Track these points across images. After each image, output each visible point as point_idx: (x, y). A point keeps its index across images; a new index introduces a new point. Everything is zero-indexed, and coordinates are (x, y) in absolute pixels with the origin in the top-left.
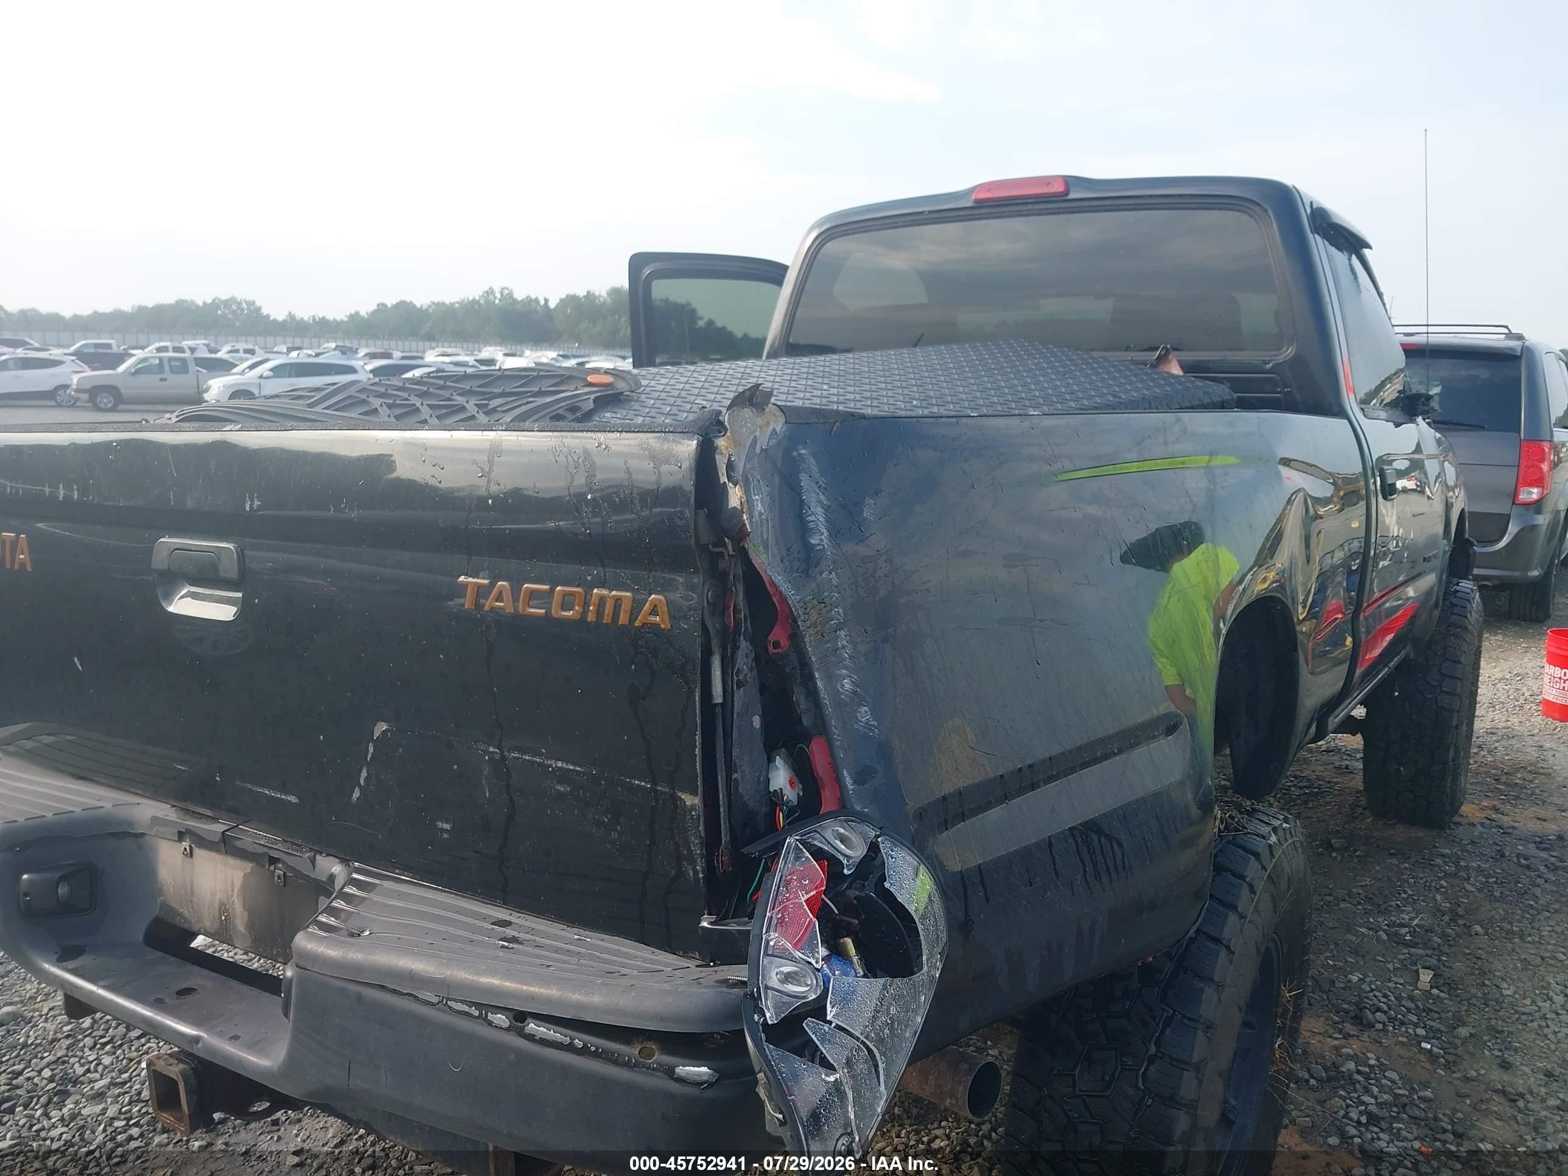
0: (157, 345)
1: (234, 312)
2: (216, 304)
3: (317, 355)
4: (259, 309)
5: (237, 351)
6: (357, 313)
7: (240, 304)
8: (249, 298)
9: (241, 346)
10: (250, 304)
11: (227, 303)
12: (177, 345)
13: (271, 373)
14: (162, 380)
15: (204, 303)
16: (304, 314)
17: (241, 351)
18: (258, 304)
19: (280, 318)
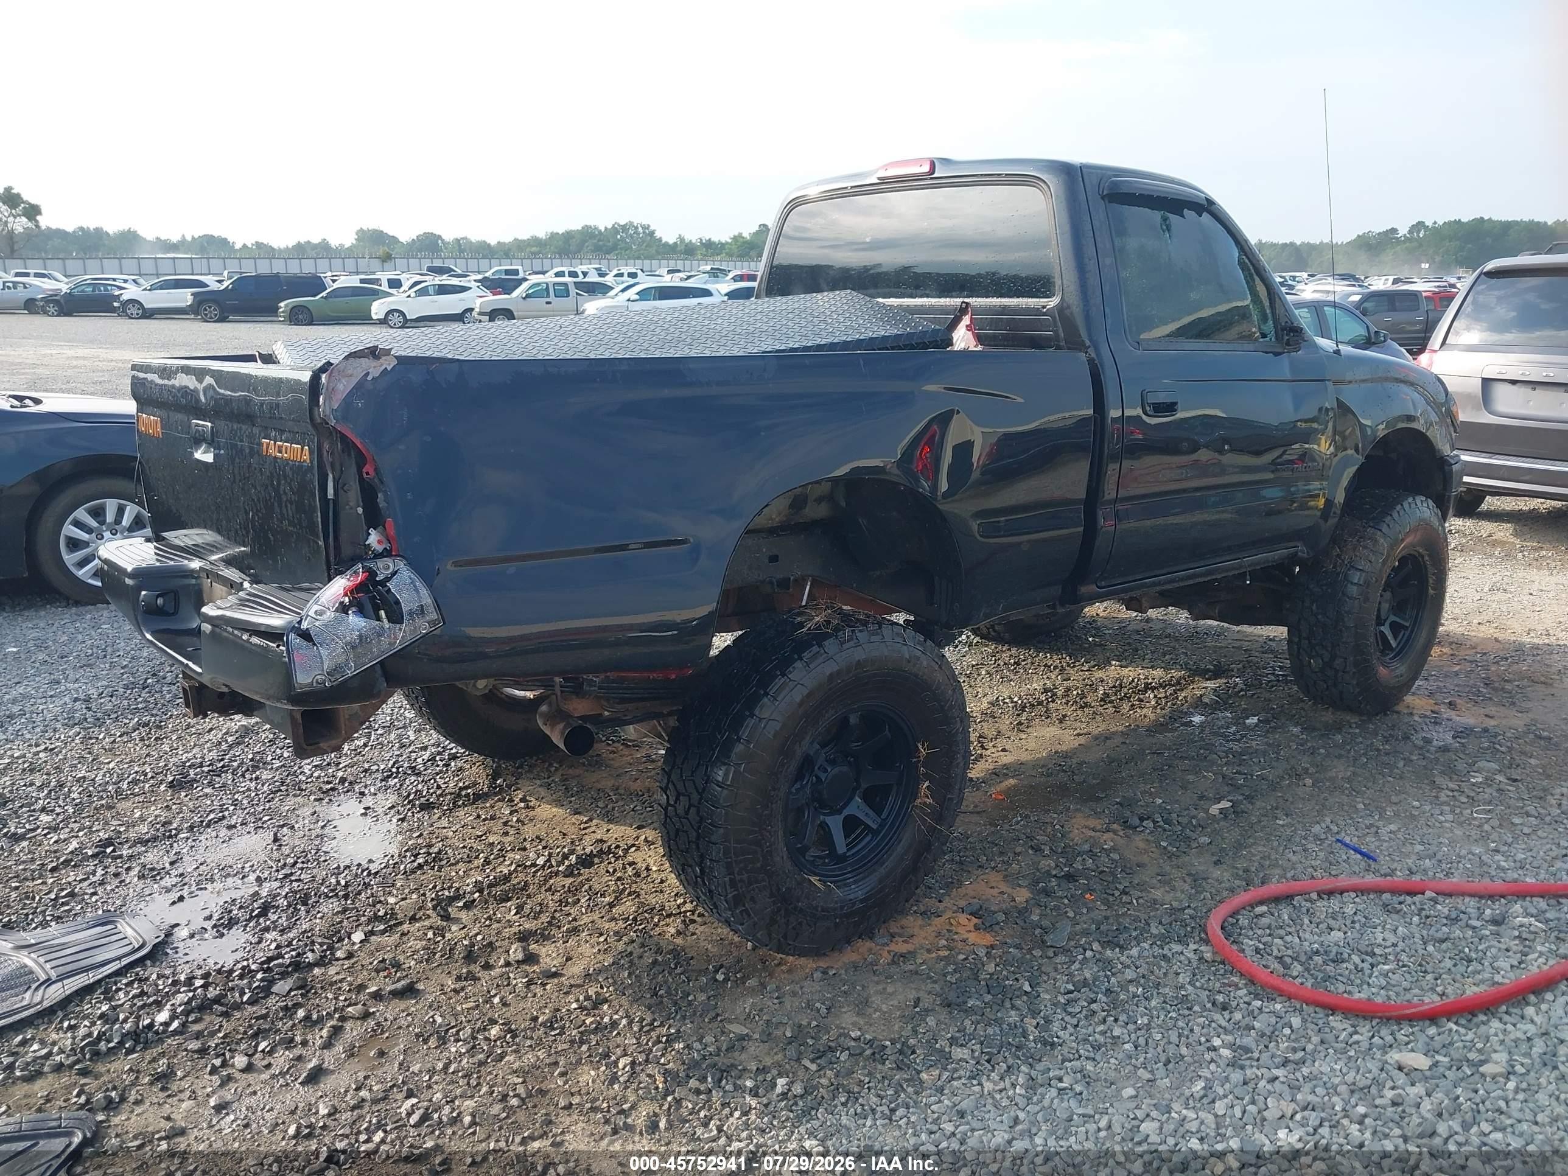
0: (556, 270)
1: (631, 236)
2: (615, 230)
3: (689, 277)
4: (653, 232)
5: (621, 275)
6: (740, 235)
7: (637, 228)
8: (645, 222)
9: (625, 270)
10: (646, 227)
11: (624, 228)
12: (572, 269)
13: (637, 297)
14: (548, 303)
15: (606, 228)
16: (693, 236)
17: (626, 275)
18: (652, 228)
19: (671, 242)
